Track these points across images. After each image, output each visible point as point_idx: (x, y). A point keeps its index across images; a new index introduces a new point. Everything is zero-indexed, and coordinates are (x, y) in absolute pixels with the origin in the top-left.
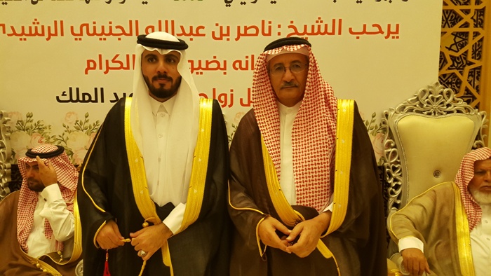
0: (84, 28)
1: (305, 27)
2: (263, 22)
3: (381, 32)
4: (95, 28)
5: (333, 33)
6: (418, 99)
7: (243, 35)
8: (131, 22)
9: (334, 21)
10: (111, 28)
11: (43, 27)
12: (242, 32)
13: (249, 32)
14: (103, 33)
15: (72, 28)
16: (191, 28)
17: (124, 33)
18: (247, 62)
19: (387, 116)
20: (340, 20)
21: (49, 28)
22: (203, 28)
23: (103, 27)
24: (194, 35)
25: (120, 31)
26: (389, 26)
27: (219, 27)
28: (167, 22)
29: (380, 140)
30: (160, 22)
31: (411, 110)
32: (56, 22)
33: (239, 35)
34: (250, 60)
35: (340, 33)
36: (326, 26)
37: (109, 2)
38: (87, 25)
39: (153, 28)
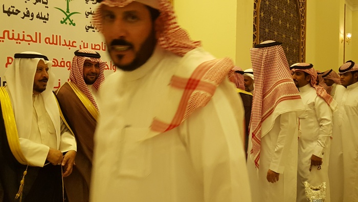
0: (6, 33)
2: (102, 43)
4: (13, 34)
8: (36, 33)
10: (24, 35)
13: (96, 47)
14: (18, 39)
16: (70, 41)
17: (32, 40)
22: (75, 42)
23: (19, 34)
24: (71, 46)
25: (29, 39)
27: (83, 43)
28: (57, 36)
30: (53, 35)
37: (23, 18)
38: (8, 32)
39: (49, 39)
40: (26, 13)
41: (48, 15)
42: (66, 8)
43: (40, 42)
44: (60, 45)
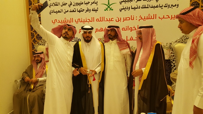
1: (145, 17)
2: (131, 16)
3: (169, 17)
4: (82, 20)
5: (154, 18)
6: (181, 38)
7: (125, 20)
8: (92, 18)
9: (154, 15)
10: (86, 20)
11: (67, 20)
12: (125, 19)
13: (127, 19)
14: (84, 21)
15: (75, 20)
16: (109, 19)
17: (90, 21)
18: (126, 28)
19: (171, 44)
20: (156, 15)
21: (69, 20)
22: (113, 18)
23: (84, 20)
24: (110, 21)
25: (89, 21)
26: (172, 16)
27: (118, 18)
28: (102, 17)
29: (169, 51)
30: (100, 17)
31: (179, 42)
32: (71, 18)
33: (124, 20)
34: (127, 27)
35: (156, 18)
36: (151, 16)
37: (86, 12)
38: (80, 19)
39: (98, 19)
40: (87, 10)
41: (98, 8)
42: (108, 2)
43: (94, 21)
44: (104, 21)
